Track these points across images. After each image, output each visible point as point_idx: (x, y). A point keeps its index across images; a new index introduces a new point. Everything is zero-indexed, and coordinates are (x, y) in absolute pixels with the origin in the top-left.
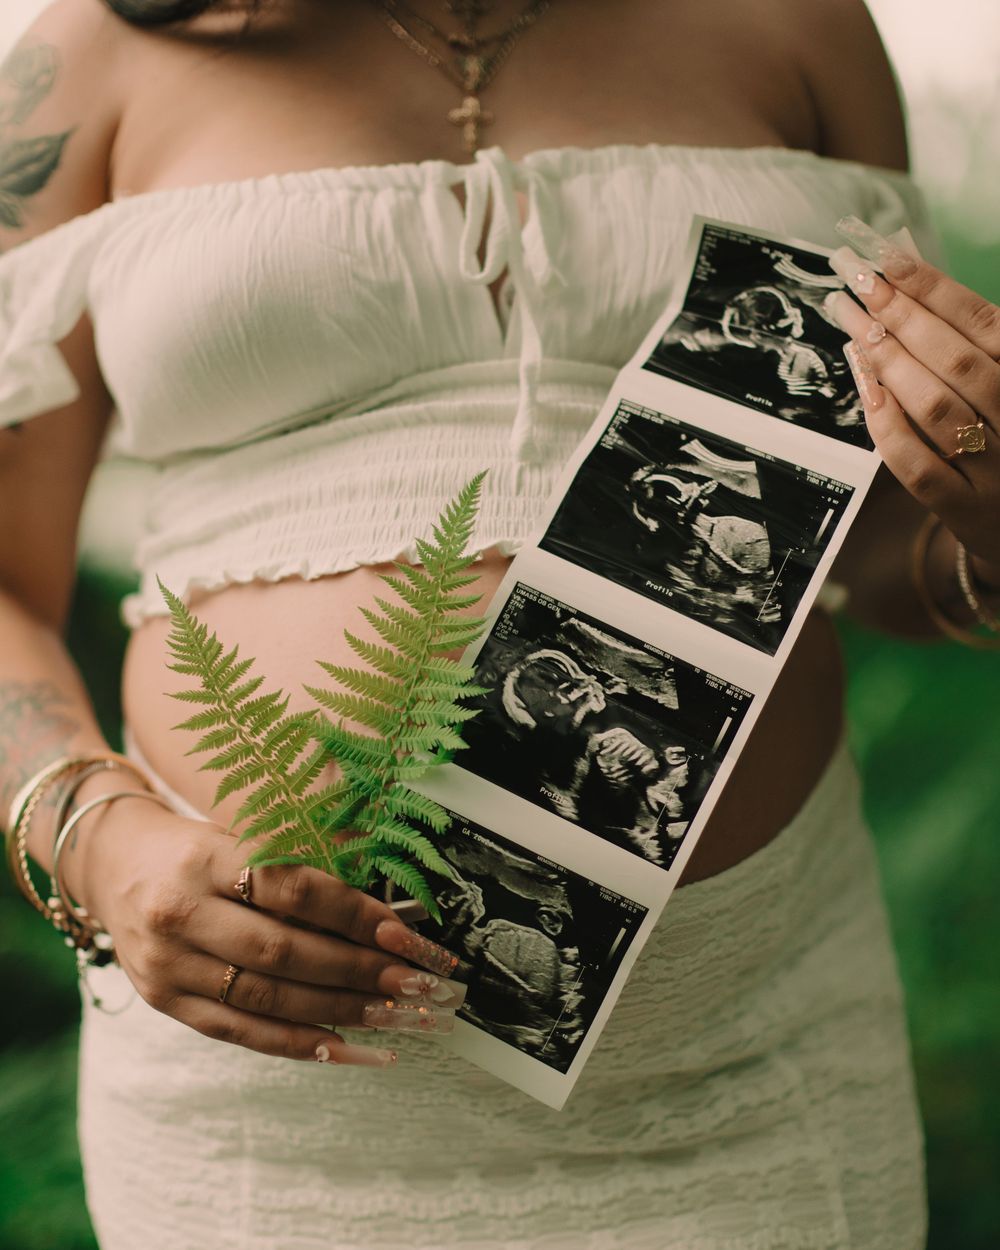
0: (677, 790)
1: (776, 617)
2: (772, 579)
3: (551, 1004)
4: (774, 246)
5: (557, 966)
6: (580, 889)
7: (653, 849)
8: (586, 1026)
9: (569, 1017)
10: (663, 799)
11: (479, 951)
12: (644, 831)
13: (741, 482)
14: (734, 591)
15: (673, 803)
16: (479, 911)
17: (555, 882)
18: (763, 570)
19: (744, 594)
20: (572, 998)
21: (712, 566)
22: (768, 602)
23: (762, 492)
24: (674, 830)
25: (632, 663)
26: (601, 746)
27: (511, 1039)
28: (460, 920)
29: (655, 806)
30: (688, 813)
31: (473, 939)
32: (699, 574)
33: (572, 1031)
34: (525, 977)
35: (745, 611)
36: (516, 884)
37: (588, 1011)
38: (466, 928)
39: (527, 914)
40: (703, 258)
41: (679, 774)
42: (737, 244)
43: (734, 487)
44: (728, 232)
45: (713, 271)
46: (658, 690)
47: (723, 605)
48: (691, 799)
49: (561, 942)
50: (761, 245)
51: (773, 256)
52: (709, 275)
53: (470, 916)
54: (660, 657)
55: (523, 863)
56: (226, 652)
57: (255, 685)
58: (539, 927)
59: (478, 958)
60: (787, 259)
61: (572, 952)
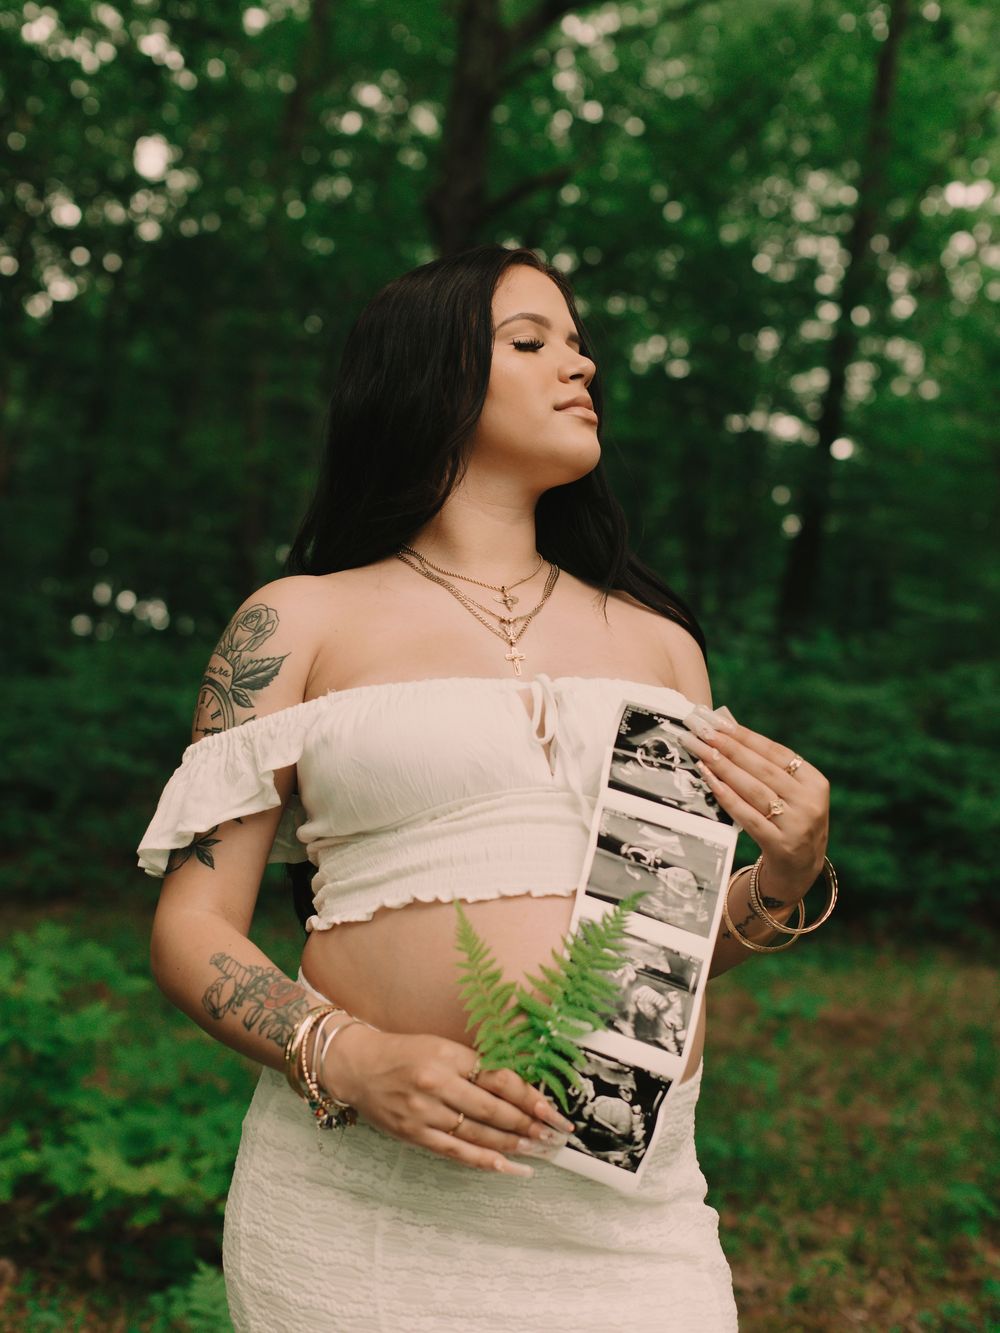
0: (679, 1015)
1: (706, 918)
2: (700, 899)
3: (628, 1139)
4: (659, 716)
5: (631, 1117)
6: (641, 1075)
7: (673, 1047)
8: (646, 1147)
9: (638, 1144)
10: (673, 1022)
11: (591, 1116)
12: (667, 1038)
13: (673, 848)
14: (682, 907)
15: (678, 1022)
16: (591, 1093)
17: (626, 1073)
18: (695, 895)
19: (688, 908)
20: (639, 1133)
21: (670, 896)
22: (700, 911)
23: (686, 853)
24: (680, 1036)
25: (645, 952)
26: (639, 997)
27: (606, 1160)
28: (581, 1101)
29: (670, 1026)
30: (684, 1026)
31: (587, 1111)
32: (664, 900)
33: (638, 1151)
34: (615, 1126)
35: (691, 916)
36: (609, 1076)
37: (647, 1138)
38: (584, 1104)
39: (612, 1091)
40: (624, 722)
41: (678, 1005)
42: (642, 715)
43: (671, 851)
44: (638, 709)
45: (629, 729)
46: (659, 964)
47: (680, 915)
48: (685, 1016)
49: (632, 1103)
50: (653, 715)
51: (659, 721)
52: (627, 731)
53: (586, 1098)
54: (657, 946)
55: (613, 1065)
56: (481, 941)
57: (492, 962)
58: (621, 1097)
59: (591, 1121)
60: (667, 722)
61: (637, 1108)
